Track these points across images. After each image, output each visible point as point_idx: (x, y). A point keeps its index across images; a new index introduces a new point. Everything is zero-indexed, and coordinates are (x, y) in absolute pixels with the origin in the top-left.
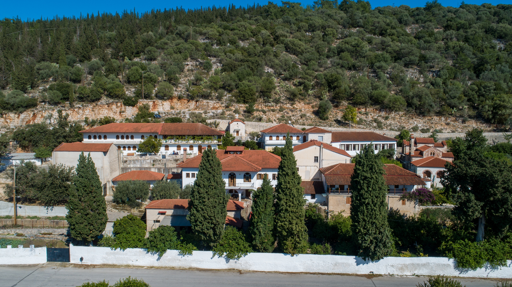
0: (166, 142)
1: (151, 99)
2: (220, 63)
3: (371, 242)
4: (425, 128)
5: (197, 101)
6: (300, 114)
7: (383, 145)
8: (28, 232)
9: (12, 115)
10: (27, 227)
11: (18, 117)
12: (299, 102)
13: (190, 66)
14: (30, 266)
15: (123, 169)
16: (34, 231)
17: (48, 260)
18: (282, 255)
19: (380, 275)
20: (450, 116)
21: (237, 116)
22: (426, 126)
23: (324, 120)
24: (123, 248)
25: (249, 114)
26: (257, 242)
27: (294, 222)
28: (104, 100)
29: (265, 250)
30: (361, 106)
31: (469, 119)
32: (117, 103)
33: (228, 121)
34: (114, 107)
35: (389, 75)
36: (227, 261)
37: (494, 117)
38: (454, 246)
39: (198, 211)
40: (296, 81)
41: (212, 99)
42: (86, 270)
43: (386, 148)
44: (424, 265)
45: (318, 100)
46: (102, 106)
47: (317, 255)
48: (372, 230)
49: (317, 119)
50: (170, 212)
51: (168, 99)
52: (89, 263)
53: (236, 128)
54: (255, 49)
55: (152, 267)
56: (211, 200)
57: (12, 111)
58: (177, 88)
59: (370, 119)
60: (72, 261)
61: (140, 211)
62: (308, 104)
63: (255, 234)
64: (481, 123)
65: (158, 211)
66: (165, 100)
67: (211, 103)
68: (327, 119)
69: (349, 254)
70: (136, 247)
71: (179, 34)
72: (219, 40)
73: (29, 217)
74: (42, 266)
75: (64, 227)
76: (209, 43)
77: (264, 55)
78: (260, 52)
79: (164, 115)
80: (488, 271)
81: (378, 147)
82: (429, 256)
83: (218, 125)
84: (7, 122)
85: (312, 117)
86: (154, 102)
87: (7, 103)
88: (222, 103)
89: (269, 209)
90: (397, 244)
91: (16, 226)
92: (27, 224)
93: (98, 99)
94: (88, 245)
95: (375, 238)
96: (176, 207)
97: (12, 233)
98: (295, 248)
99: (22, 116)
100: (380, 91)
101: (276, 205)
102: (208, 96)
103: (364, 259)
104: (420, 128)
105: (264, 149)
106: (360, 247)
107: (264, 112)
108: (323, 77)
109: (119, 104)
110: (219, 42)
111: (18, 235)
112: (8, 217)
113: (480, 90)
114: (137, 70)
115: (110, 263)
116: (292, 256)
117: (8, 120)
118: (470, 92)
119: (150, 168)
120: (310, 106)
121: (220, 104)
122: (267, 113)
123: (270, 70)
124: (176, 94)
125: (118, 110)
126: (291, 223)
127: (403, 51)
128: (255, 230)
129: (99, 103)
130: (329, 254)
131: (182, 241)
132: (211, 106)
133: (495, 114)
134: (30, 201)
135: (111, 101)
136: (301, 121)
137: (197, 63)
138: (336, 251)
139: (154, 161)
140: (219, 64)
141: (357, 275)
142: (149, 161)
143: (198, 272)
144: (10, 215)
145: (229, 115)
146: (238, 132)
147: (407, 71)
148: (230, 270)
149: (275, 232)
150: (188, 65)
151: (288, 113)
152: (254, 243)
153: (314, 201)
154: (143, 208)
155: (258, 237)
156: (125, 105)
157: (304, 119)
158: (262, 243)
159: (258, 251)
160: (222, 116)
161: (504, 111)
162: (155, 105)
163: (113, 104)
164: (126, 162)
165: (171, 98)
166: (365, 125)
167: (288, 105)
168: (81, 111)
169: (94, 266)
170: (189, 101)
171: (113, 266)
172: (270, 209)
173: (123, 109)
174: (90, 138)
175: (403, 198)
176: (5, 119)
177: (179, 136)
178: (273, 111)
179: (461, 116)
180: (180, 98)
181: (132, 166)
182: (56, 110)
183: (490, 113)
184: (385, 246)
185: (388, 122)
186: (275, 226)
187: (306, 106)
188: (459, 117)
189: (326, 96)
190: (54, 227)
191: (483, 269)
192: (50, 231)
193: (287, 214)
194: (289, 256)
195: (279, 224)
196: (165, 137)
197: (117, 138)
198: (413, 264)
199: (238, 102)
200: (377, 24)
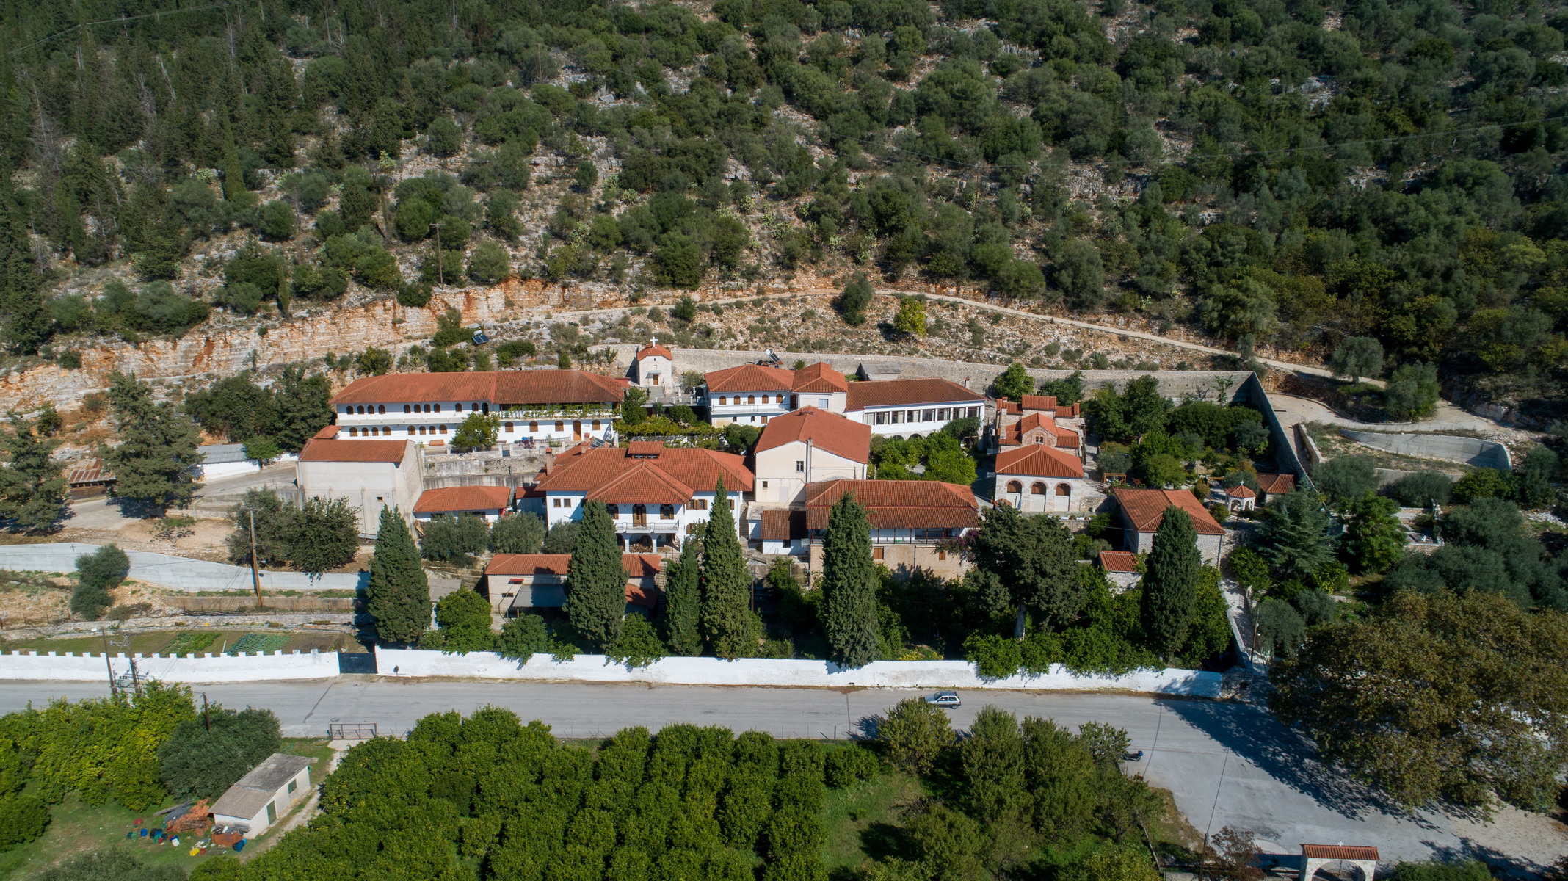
0: (507, 416)
1: (461, 285)
2: (617, 156)
3: (847, 642)
4: (1073, 349)
5: (564, 287)
6: (802, 311)
7: (957, 411)
8: (293, 622)
9: (160, 344)
10: (283, 611)
11: (174, 348)
12: (805, 272)
13: (542, 168)
14: (315, 681)
15: (428, 481)
16: (298, 619)
17: (342, 671)
18: (713, 660)
19: (865, 688)
20: (1137, 315)
21: (656, 328)
22: (1077, 343)
23: (855, 325)
24: (463, 651)
25: (683, 322)
26: (675, 642)
27: (729, 615)
28: (354, 293)
29: (688, 653)
30: (948, 281)
31: (1175, 325)
32: (383, 299)
33: (635, 346)
34: (379, 309)
35: (1031, 186)
36: (629, 670)
37: (1222, 325)
38: (978, 644)
39: (580, 600)
40: (806, 200)
41: (598, 280)
42: (407, 687)
43: (961, 416)
44: (931, 672)
45: (849, 261)
46: (351, 310)
47: (768, 660)
48: (847, 625)
49: (841, 325)
50: (529, 580)
51: (498, 283)
52: (409, 675)
53: (653, 369)
54: (706, 105)
55: (511, 680)
56: (600, 583)
57: (157, 334)
58: (516, 248)
59: (961, 320)
60: (381, 672)
61: (473, 573)
62: (827, 274)
63: (671, 630)
64: (1197, 335)
65: (508, 578)
66: (492, 286)
67: (598, 290)
68: (863, 321)
69: (818, 657)
70: (483, 649)
71: (509, 56)
72: (614, 76)
73: (280, 593)
74: (335, 682)
75: (348, 611)
76: (588, 84)
77: (729, 121)
78: (719, 116)
79: (494, 333)
80: (1025, 679)
81: (946, 413)
82: (946, 658)
83: (614, 355)
84: (152, 360)
85: (827, 317)
86: (467, 293)
87: (144, 316)
88: (623, 291)
89: (690, 595)
90: (904, 637)
91: (261, 609)
92: (281, 605)
93: (340, 294)
94: (405, 648)
95: (852, 637)
96: (539, 571)
97: (258, 623)
98: (732, 651)
99: (183, 344)
100: (992, 247)
101: (702, 588)
102: (589, 272)
103: (839, 666)
104: (1063, 348)
105: (709, 421)
106: (831, 648)
107: (718, 311)
108: (866, 199)
109: (389, 303)
110: (612, 80)
111: (272, 625)
112: (243, 593)
113: (1213, 249)
114: (420, 210)
115: (443, 674)
116: (730, 660)
117: (153, 356)
118: (1194, 254)
119: (480, 477)
120: (830, 283)
121: (617, 293)
122: (725, 315)
123: (743, 172)
124: (515, 267)
125: (389, 317)
126: (724, 617)
127: (1074, 116)
128: (671, 625)
129: (345, 303)
130: (788, 657)
131: (556, 640)
132: (598, 300)
133: (1223, 319)
134: (277, 564)
135: (371, 295)
136: (802, 330)
137: (560, 159)
138: (801, 652)
139: (487, 463)
140: (614, 161)
141: (829, 688)
142: (477, 463)
143: (583, 688)
144: (244, 587)
145: (639, 325)
146: (656, 377)
147: (1077, 174)
148: (633, 682)
149: (701, 628)
150: (536, 165)
151: (773, 310)
152: (670, 643)
153: (788, 550)
154: (478, 568)
155: (675, 636)
156: (403, 303)
157: (809, 323)
158: (682, 644)
159: (678, 654)
160: (620, 331)
161: (1241, 314)
162: (469, 300)
163: (375, 305)
164: (432, 466)
165: (503, 280)
166: (944, 337)
167: (779, 283)
168: (308, 327)
169: (418, 679)
170: (545, 285)
171: (449, 679)
172: (694, 594)
173: (399, 315)
174: (350, 411)
175: (940, 549)
176: (146, 352)
177: (534, 405)
178: (740, 305)
179: (1161, 317)
180: (524, 278)
181: (444, 474)
182: (254, 329)
183: (1215, 315)
184: (865, 649)
185: (998, 330)
186: (701, 620)
187: (821, 282)
188: (1155, 318)
189: (873, 247)
190: (330, 611)
191: (1017, 677)
192: (327, 617)
193: (718, 604)
194: (725, 662)
195: (707, 618)
196: (505, 407)
197: (407, 409)
198: (914, 672)
199: (660, 285)
200: (1029, 17)
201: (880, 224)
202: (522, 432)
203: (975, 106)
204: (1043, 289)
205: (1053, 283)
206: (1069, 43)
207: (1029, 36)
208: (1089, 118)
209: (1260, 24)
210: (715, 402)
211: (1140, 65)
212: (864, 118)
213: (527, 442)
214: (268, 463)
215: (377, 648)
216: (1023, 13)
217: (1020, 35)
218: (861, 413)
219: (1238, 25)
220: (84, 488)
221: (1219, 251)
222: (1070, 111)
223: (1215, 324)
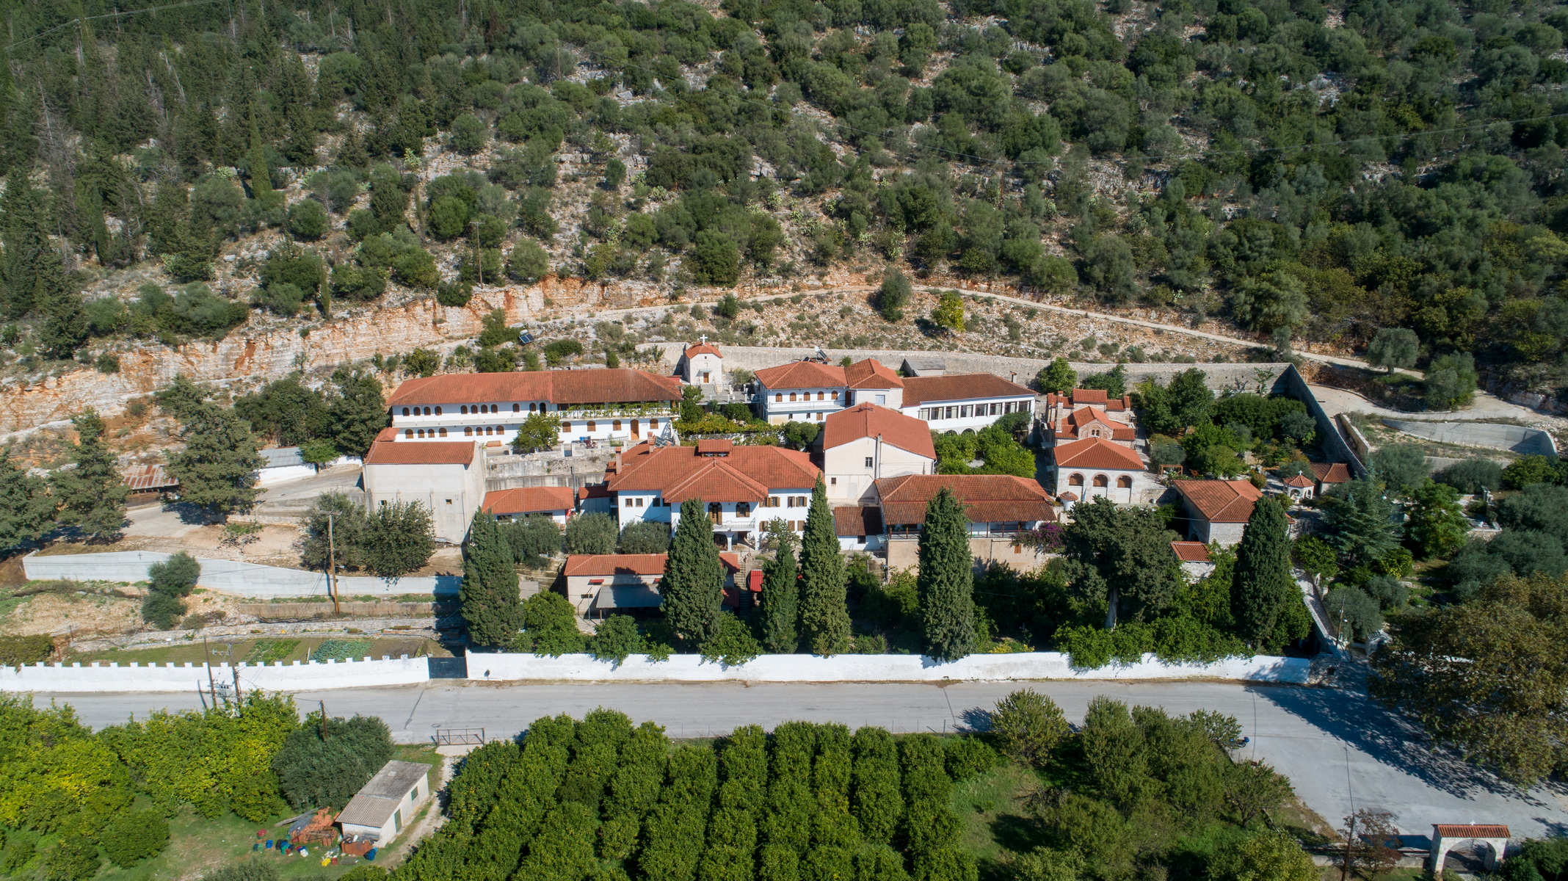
0: (565, 416)
1: (500, 284)
2: (643, 153)
3: (945, 636)
4: (1110, 343)
5: (603, 285)
6: (840, 308)
7: (1008, 406)
8: (372, 627)
9: (200, 346)
10: (361, 616)
11: (214, 351)
12: (838, 268)
13: (567, 165)
14: (405, 687)
15: (490, 482)
16: (378, 624)
17: (431, 677)
18: (810, 656)
19: (959, 681)
20: (1169, 309)
21: (699, 326)
22: (1113, 337)
23: (893, 321)
24: (555, 652)
25: (726, 319)
26: (772, 640)
27: (829, 612)
28: (393, 294)
29: (784, 650)
30: (979, 277)
31: (1206, 319)
32: (423, 299)
33: (682, 344)
34: (419, 309)
35: (1054, 183)
36: (724, 668)
37: (1254, 318)
38: (1071, 635)
40: (832, 197)
41: (637, 278)
42: (500, 691)
43: (1012, 410)
44: (1024, 664)
45: (880, 257)
46: (392, 310)
47: (863, 656)
48: (946, 620)
49: (879, 322)
50: (609, 580)
51: (537, 282)
52: (500, 679)
53: (704, 368)
54: (726, 101)
55: (604, 681)
56: (701, 583)
57: (197, 337)
58: (551, 246)
59: (996, 315)
60: (471, 676)
61: (548, 575)
62: (859, 271)
63: (768, 628)
64: (1229, 328)
65: (588, 579)
66: (531, 284)
67: (639, 288)
68: (900, 317)
69: (913, 652)
70: (576, 651)
71: (524, 52)
72: (632, 73)
73: (356, 598)
74: (427, 688)
75: (428, 615)
76: (606, 80)
77: (750, 118)
78: (739, 113)
79: (539, 332)
80: (1117, 669)
81: (998, 408)
82: (1036, 650)
83: (661, 353)
84: (192, 364)
85: (865, 313)
86: (507, 292)
87: (182, 319)
88: (663, 289)
89: (789, 592)
90: (991, 630)
91: (338, 614)
92: (358, 611)
93: (379, 294)
94: (495, 652)
95: (950, 631)
96: (619, 572)
97: (336, 629)
98: (830, 647)
99: (224, 346)
100: (1022, 242)
101: (801, 585)
102: (628, 270)
103: (936, 660)
104: (1099, 343)
105: (764, 418)
106: (928, 642)
107: (758, 308)
108: (895, 195)
109: (429, 303)
110: (630, 77)
111: (351, 631)
112: (317, 599)
113: (1241, 243)
114: (456, 209)
115: (535, 677)
116: (826, 656)
117: (192, 359)
118: (1221, 248)
119: (542, 478)
120: (863, 279)
121: (657, 291)
122: (765, 312)
123: (768, 170)
124: (552, 265)
125: (429, 317)
126: (824, 614)
127: (1092, 113)
128: (769, 623)
129: (385, 304)
130: (882, 652)
131: (649, 640)
132: (639, 298)
133: (1256, 312)
134: (352, 569)
135: (411, 295)
136: (841, 326)
137: (586, 157)
138: (894, 648)
139: (549, 463)
140: (639, 158)
141: (924, 683)
142: (539, 463)
143: (679, 687)
144: (317, 593)
145: (682, 323)
146: (706, 375)
147: (1097, 170)
148: (728, 681)
149: (799, 624)
150: (562, 162)
151: (811, 307)
152: (766, 641)
153: (863, 546)
154: (553, 569)
155: (772, 633)
156: (443, 303)
157: (848, 319)
158: (779, 641)
159: (773, 651)
160: (664, 329)
161: (1274, 307)
162: (509, 299)
163: (415, 304)
164: (494, 467)
165: (542, 278)
166: (981, 332)
167: (812, 280)
168: (349, 328)
169: (510, 683)
170: (584, 284)
171: (541, 682)
172: (792, 591)
173: (440, 315)
174: (406, 412)
175: (1016, 543)
176: (185, 355)
177: (593, 404)
178: (778, 302)
179: (1192, 310)
180: (562, 276)
181: (506, 475)
182: (296, 331)
183: (1248, 308)
184: (963, 642)
185: (1034, 325)
186: (800, 617)
187: (854, 278)
188: (1187, 312)
189: (902, 243)
190: (409, 615)
191: (1110, 667)
192: (407, 622)
193: (818, 601)
194: (820, 658)
195: (807, 614)
196: (563, 407)
197: (464, 410)
198: (1008, 664)
199: (698, 282)
200: (1039, 14)
201: (908, 220)
202: (580, 431)
203: (993, 103)
204: (1076, 284)
205: (1085, 278)
206: (1080, 40)
207: (1040, 33)
208: (1108, 114)
209: (1266, 22)
210: (771, 399)
211: (1152, 63)
212: (882, 114)
213: (587, 442)
214: (324, 467)
215: (468, 653)
216: (1033, 11)
217: (1031, 32)
218: (917, 408)
219: (1244, 23)
220: (138, 495)
221: (1247, 245)
222: (1087, 107)
223: (1248, 317)
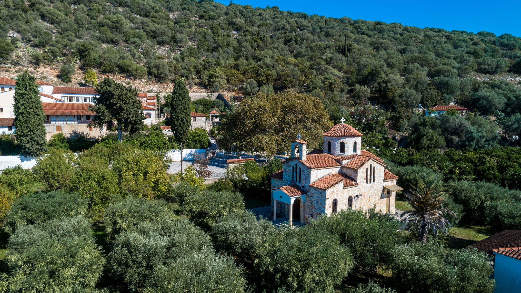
6: (41, 76)
22: (159, 90)
23: (67, 82)
30: (110, 74)
31: (194, 86)
37: (209, 84)
49: (59, 82)
62: (55, 69)
64: (202, 88)
68: (70, 82)
69: (14, 155)
85: (53, 79)
100: (126, 61)
108: (74, 46)
120: (56, 71)
123: (16, 35)
133: (209, 81)
138: (4, 155)
147: (160, 48)
167: (30, 68)
175: (90, 126)
179: (189, 84)
183: (207, 81)
200: (142, 6)
203: (121, 26)
204: (147, 75)
205: (150, 73)
206: (156, 14)
207: (143, 13)
211: (180, 22)
212: (76, 26)
216: (139, 5)
217: (139, 12)
218: (60, 95)
219: (210, 16)
221: (207, 64)
222: (156, 30)
